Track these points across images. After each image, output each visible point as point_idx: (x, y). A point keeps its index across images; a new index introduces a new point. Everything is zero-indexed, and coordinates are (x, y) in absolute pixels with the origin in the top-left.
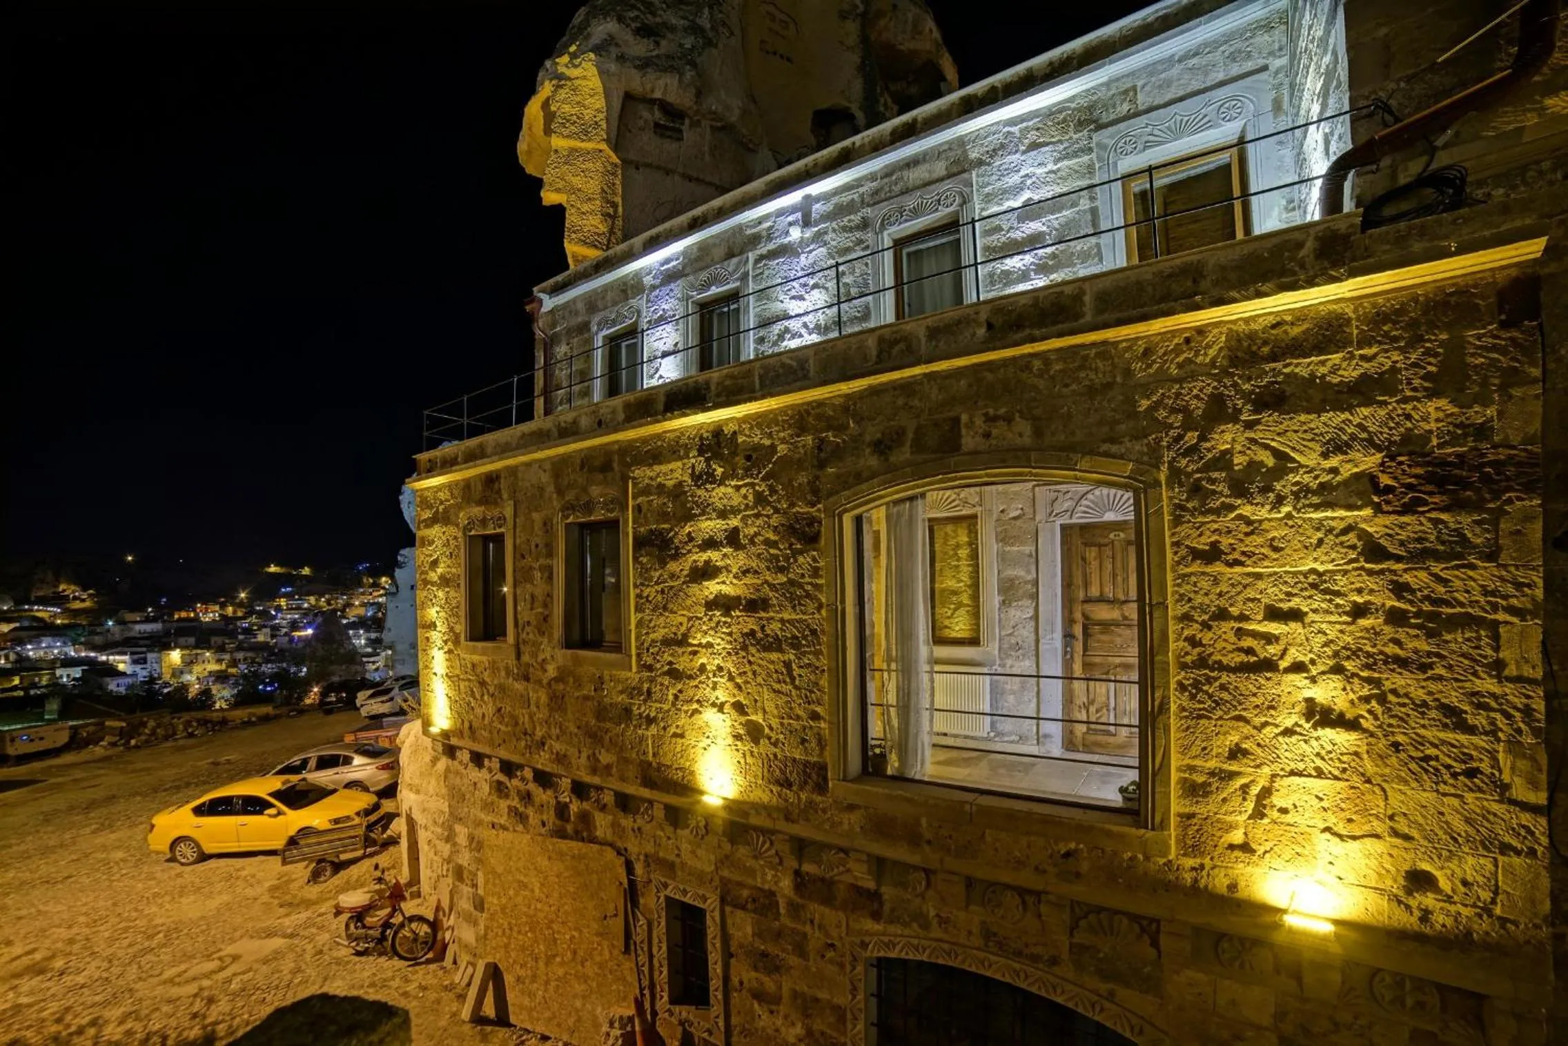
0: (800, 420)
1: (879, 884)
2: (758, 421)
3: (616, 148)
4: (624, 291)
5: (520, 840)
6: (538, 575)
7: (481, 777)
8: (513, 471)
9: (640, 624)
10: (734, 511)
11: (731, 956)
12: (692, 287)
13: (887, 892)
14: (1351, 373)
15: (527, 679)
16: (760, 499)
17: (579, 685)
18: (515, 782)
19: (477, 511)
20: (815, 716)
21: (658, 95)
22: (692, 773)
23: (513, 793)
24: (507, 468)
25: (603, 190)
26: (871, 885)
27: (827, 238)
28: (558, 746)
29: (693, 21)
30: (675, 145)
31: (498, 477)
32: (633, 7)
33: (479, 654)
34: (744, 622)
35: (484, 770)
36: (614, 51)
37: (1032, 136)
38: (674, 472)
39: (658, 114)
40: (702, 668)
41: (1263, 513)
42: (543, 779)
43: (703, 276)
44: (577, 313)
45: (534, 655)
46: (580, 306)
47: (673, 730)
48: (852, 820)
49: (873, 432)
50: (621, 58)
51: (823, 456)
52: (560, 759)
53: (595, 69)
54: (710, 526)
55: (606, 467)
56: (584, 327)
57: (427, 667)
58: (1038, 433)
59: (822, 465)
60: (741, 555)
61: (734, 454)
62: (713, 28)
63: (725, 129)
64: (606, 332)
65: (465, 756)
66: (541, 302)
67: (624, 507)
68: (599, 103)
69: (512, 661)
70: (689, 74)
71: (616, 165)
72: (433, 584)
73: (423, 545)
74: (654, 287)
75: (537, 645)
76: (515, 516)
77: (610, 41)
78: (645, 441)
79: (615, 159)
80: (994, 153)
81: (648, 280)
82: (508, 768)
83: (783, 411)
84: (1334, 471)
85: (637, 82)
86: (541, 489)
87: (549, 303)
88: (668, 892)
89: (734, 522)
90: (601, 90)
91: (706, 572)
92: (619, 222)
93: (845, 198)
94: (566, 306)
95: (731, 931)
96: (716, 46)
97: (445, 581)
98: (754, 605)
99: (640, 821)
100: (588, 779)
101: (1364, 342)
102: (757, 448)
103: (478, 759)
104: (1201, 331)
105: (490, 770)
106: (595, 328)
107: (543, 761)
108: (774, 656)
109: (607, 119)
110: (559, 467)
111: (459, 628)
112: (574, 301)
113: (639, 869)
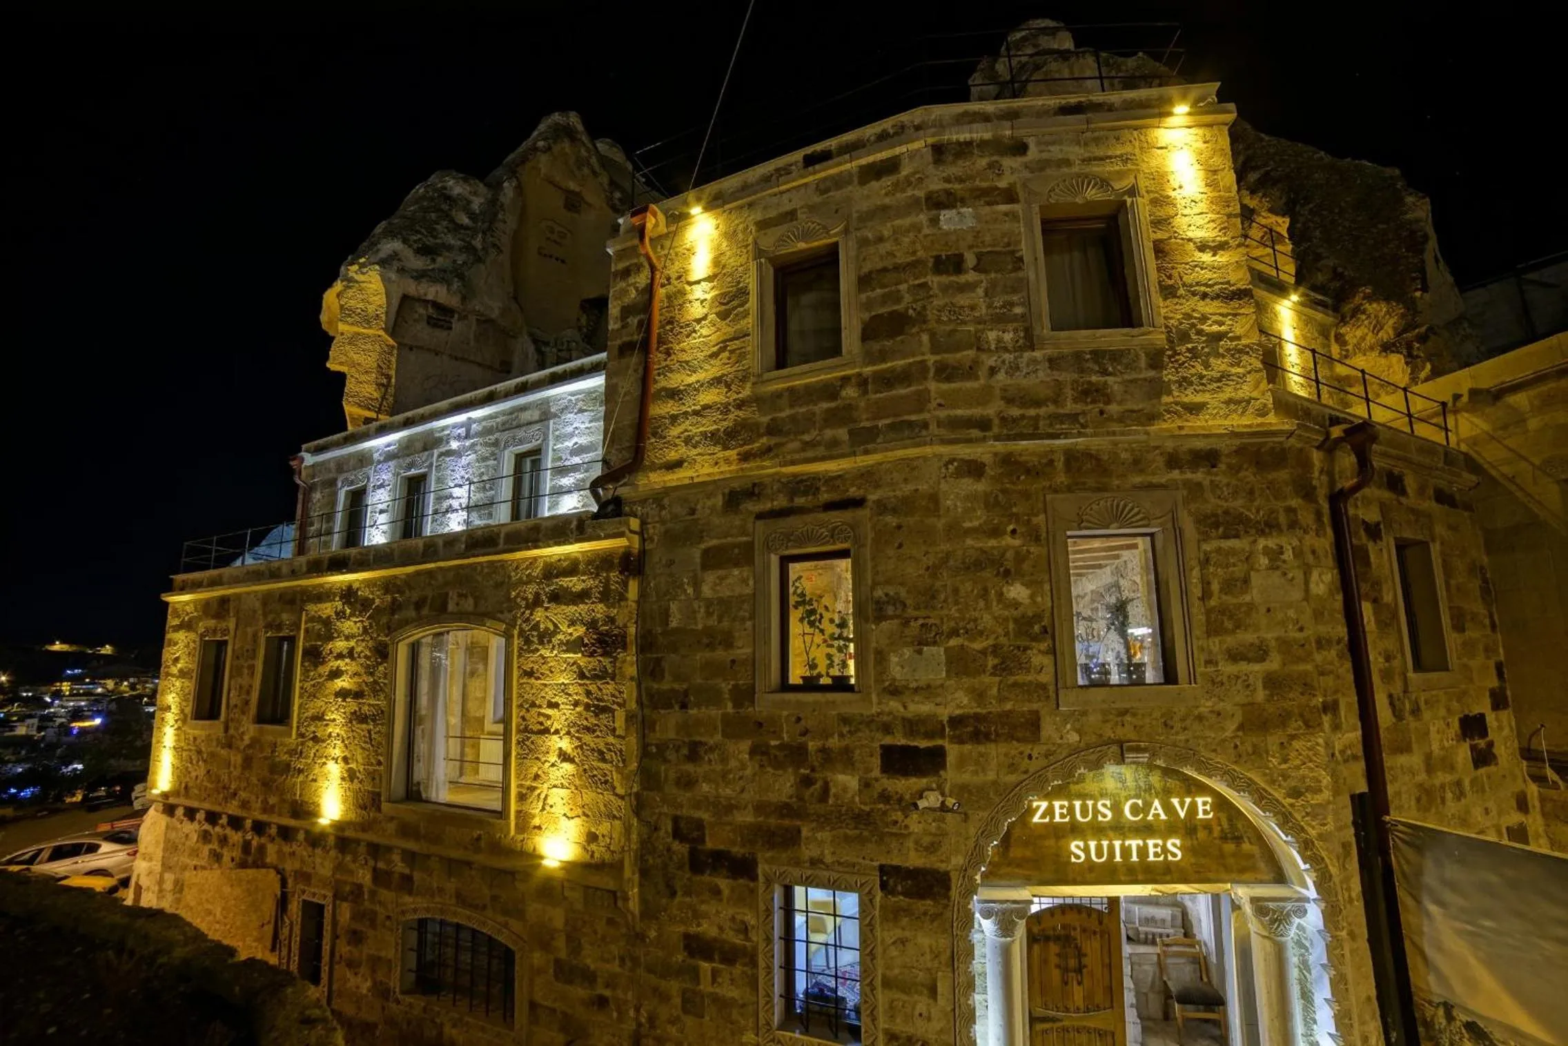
0: (388, 586)
1: (412, 870)
2: (369, 583)
3: (393, 334)
4: (361, 461)
5: (213, 876)
6: (246, 671)
7: (191, 829)
8: (238, 597)
9: (300, 706)
10: (353, 636)
11: (337, 937)
12: (401, 467)
13: (417, 876)
14: (579, 587)
15: (230, 746)
16: (365, 631)
17: (262, 750)
18: (218, 829)
19: (212, 623)
20: (379, 763)
21: (430, 297)
22: (318, 805)
23: (215, 839)
24: (235, 594)
25: (379, 366)
26: (407, 871)
27: (478, 448)
28: (243, 795)
29: (469, 243)
30: (445, 333)
31: (229, 600)
32: (418, 232)
33: (200, 730)
34: (352, 705)
35: (196, 823)
36: (396, 265)
37: (580, 404)
38: (327, 609)
39: (430, 310)
40: (330, 735)
41: (548, 654)
42: (236, 823)
43: (408, 460)
44: (330, 471)
45: (237, 729)
46: (332, 465)
47: (311, 777)
48: (391, 827)
49: (415, 596)
50: (402, 271)
51: (395, 607)
52: (245, 805)
53: (379, 278)
54: (340, 645)
55: (292, 602)
56: (332, 483)
57: (158, 742)
58: (476, 605)
59: (393, 614)
60: (354, 663)
61: (356, 601)
62: (483, 249)
63: (485, 322)
64: (346, 488)
65: (180, 812)
66: (302, 460)
67: (299, 629)
68: (381, 300)
69: (221, 734)
70: (456, 284)
71: (393, 347)
72: (173, 676)
73: (169, 645)
74: (379, 462)
75: (239, 722)
76: (236, 629)
77: (395, 256)
78: (314, 587)
79: (391, 342)
80: (562, 411)
81: (376, 456)
82: (212, 818)
83: (379, 579)
84: (571, 634)
85: (412, 288)
86: (255, 611)
87: (309, 459)
88: (305, 897)
89: (352, 643)
90: (383, 291)
91: (336, 674)
92: (391, 390)
93: (492, 423)
94: (323, 463)
95: (338, 918)
96: (484, 263)
97: (183, 674)
98: (358, 695)
99: (294, 847)
100: (264, 818)
101: (584, 574)
102: (367, 599)
103: (191, 814)
104: (535, 559)
105: (200, 822)
106: (339, 484)
107: (233, 808)
108: (364, 726)
109: (387, 313)
110: (266, 599)
111: (188, 710)
112: (329, 461)
113: (290, 882)
